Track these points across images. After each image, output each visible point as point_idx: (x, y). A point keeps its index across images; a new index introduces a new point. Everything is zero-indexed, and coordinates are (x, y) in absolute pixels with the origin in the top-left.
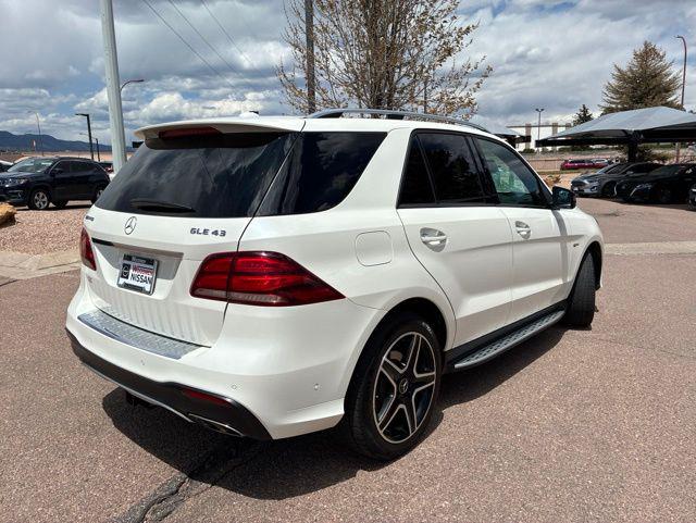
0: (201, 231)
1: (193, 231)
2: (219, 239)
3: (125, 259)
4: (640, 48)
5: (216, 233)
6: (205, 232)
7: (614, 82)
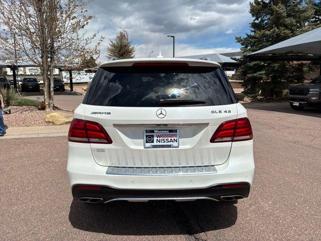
0: (217, 111)
1: (213, 112)
2: (228, 114)
3: (146, 133)
4: (119, 35)
5: (226, 112)
6: (220, 112)
7: (110, 47)
